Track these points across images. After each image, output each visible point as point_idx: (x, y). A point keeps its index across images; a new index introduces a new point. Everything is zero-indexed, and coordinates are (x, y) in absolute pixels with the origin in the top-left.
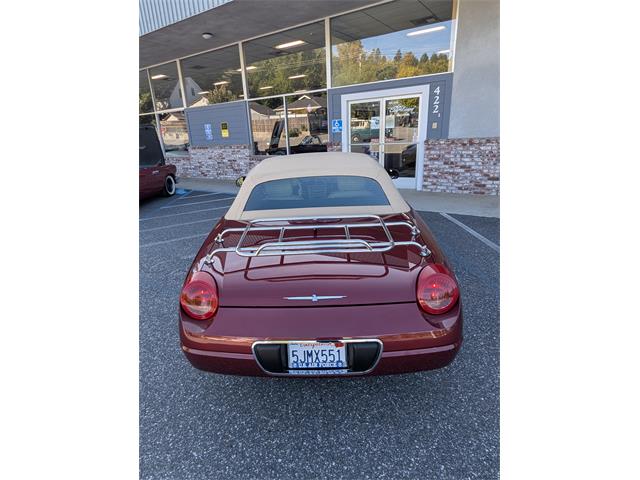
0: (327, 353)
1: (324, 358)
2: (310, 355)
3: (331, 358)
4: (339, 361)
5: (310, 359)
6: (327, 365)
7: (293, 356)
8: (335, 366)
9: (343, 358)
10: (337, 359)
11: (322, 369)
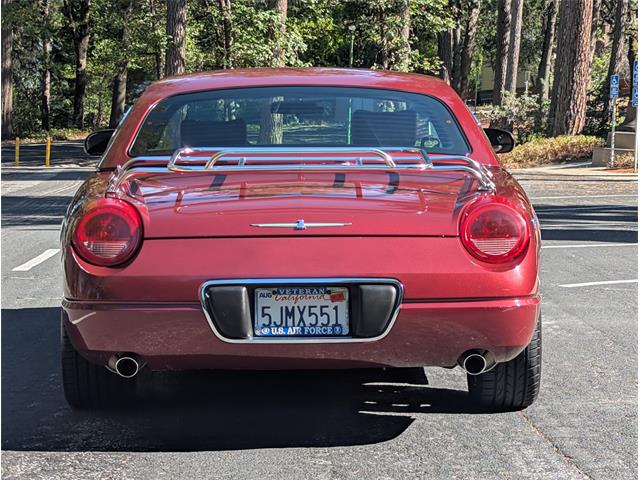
0: (317, 311)
1: (312, 320)
2: (290, 314)
3: (323, 320)
4: (337, 324)
5: (290, 321)
6: (318, 331)
7: (264, 315)
8: (329, 332)
9: (343, 320)
10: (333, 322)
11: (309, 336)
